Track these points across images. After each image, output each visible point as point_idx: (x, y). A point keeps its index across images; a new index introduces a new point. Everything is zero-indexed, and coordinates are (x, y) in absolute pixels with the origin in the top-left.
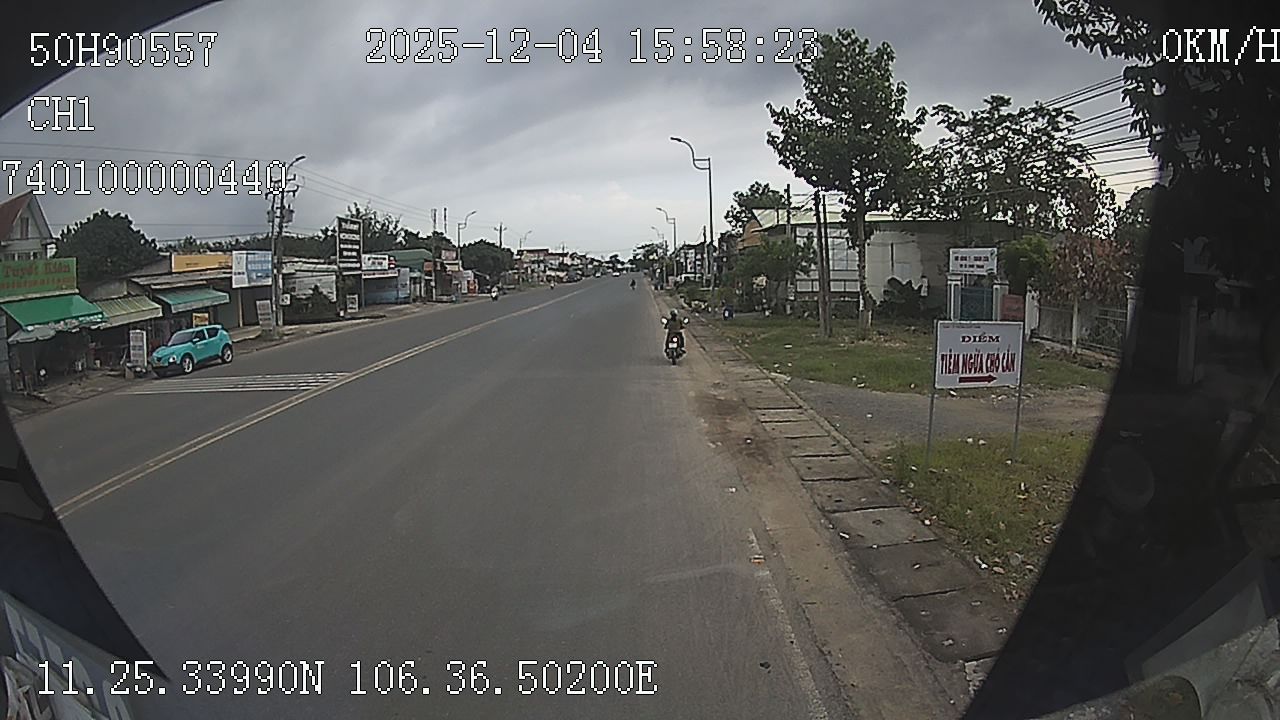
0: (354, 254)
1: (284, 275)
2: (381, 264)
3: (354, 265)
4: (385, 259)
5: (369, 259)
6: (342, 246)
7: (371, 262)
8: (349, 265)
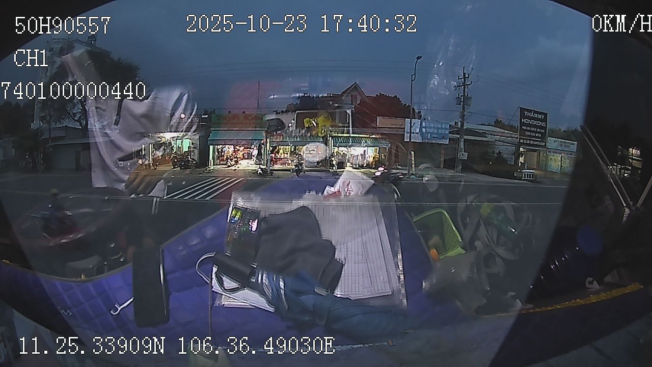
0: (540, 136)
1: (465, 139)
2: (569, 147)
3: (538, 143)
4: (574, 144)
5: (555, 141)
6: (525, 128)
7: (557, 142)
8: (532, 142)
